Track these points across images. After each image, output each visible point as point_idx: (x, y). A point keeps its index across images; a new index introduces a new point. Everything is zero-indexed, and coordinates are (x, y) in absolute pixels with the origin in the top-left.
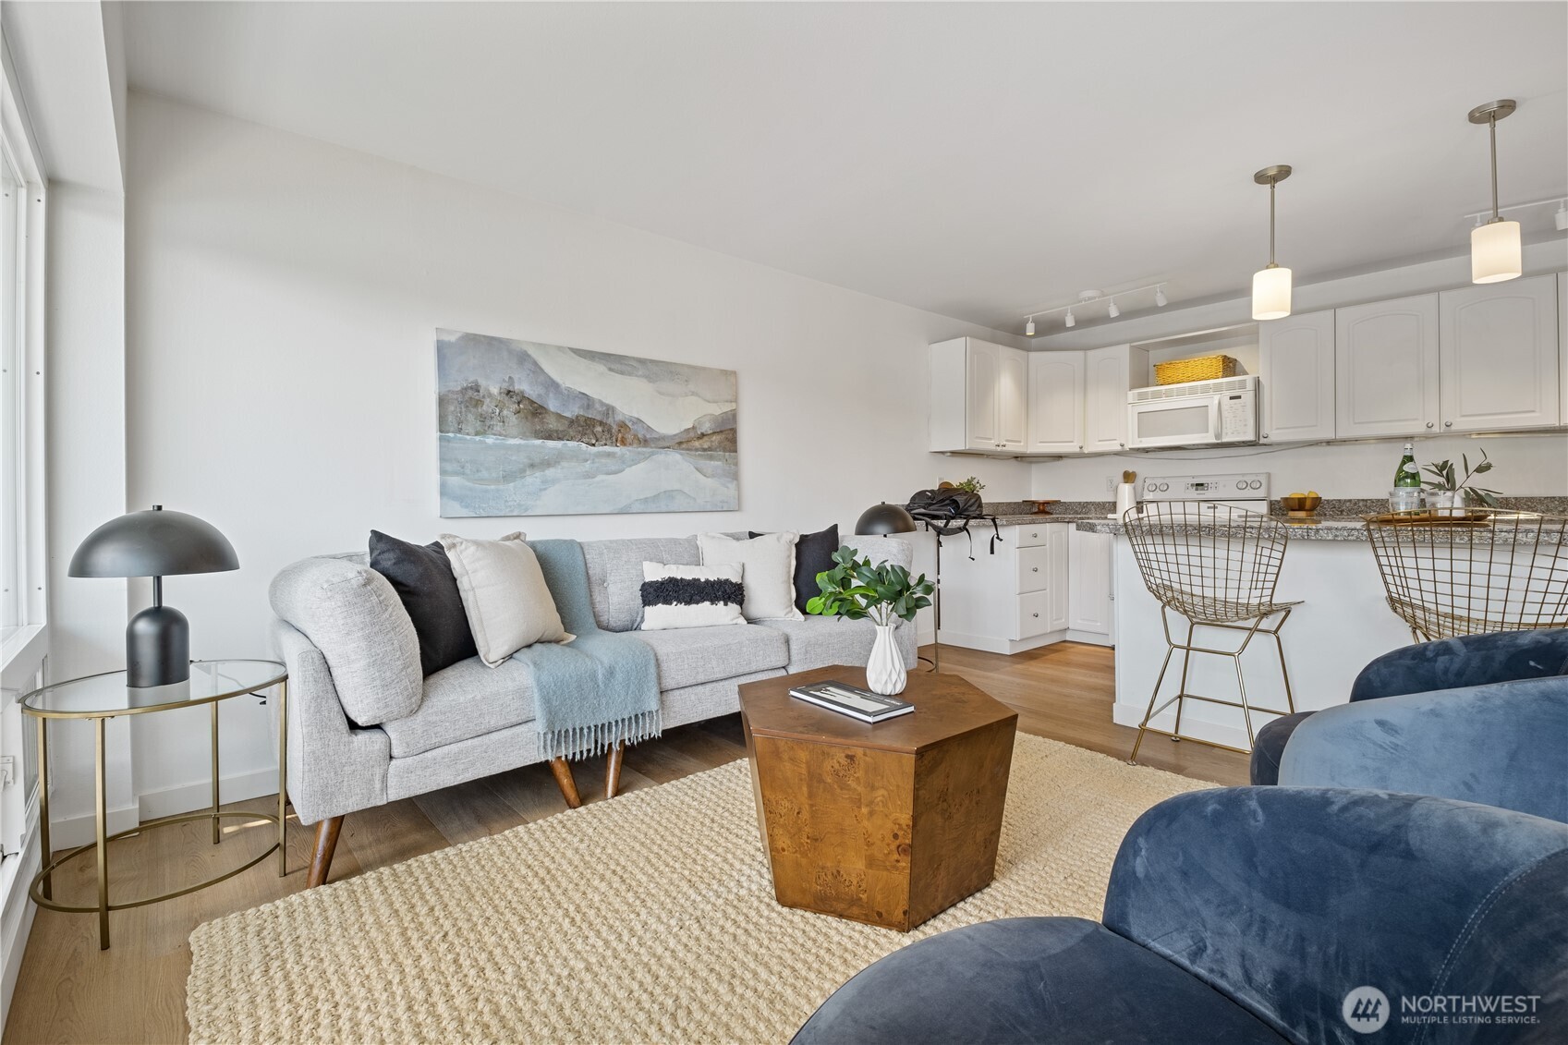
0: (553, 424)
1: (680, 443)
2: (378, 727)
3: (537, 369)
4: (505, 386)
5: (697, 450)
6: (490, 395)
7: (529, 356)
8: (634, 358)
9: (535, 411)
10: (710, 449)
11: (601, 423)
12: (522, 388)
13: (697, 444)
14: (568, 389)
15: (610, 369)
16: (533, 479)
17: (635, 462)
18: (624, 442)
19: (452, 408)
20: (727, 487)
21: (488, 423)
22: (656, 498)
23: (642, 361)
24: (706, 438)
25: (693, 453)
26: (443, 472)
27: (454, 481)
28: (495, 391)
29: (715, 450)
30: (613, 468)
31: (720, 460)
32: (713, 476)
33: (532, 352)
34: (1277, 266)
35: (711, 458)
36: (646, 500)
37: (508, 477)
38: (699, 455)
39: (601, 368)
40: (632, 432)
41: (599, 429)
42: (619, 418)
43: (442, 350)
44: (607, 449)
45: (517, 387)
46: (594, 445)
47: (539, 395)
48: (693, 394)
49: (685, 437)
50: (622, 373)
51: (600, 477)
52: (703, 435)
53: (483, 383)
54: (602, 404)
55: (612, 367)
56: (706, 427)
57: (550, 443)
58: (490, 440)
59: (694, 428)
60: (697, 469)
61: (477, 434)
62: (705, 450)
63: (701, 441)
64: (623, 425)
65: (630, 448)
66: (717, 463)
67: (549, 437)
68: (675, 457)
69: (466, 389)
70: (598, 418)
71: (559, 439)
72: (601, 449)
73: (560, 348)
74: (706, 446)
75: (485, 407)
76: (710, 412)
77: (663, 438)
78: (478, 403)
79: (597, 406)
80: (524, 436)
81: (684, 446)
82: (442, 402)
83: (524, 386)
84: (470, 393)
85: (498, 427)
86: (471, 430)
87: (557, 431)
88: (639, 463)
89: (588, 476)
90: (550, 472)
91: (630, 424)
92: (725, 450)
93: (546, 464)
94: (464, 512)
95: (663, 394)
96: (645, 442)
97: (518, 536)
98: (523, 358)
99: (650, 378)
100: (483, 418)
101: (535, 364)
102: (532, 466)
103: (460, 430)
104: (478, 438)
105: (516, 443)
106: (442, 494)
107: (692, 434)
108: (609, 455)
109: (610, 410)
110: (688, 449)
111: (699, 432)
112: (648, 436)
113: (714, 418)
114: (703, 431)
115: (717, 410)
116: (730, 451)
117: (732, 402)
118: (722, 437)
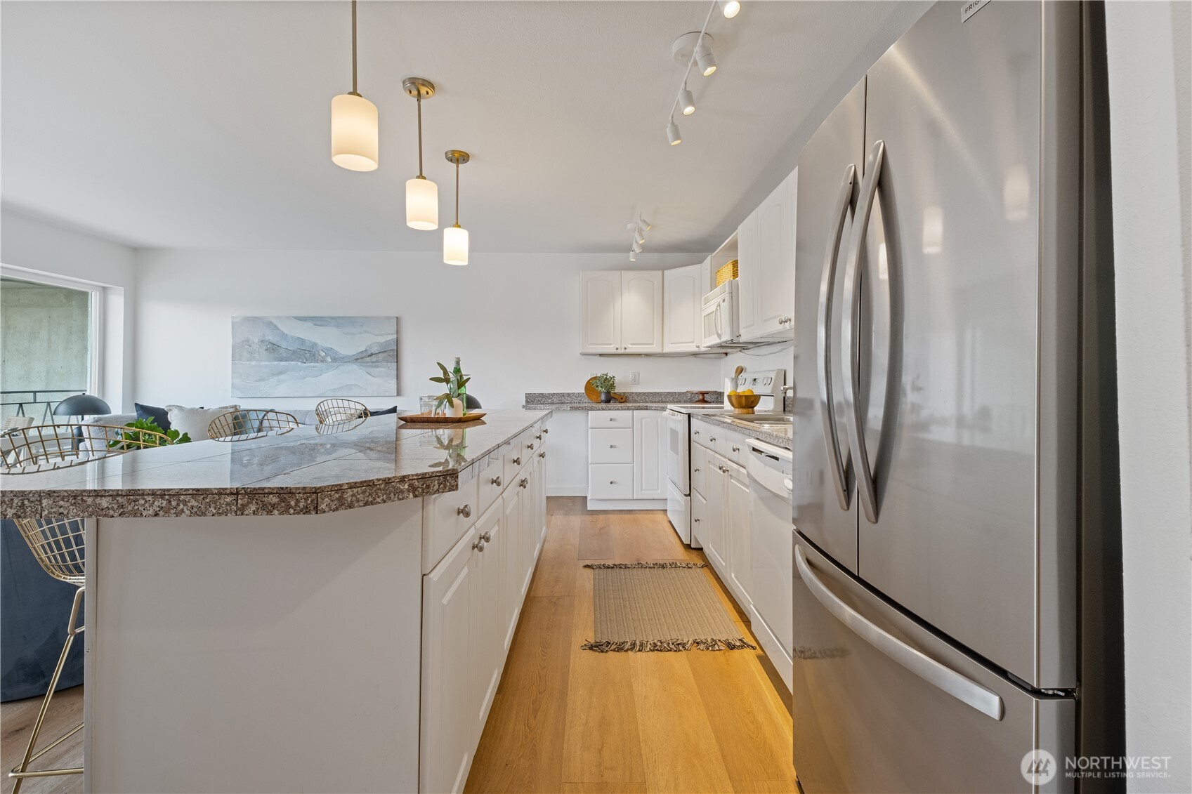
0: (284, 354)
1: (357, 359)
3: (276, 328)
4: (261, 338)
5: (368, 363)
6: (254, 343)
7: (272, 323)
8: (328, 317)
9: (275, 348)
10: (376, 362)
11: (310, 352)
12: (269, 339)
13: (368, 359)
14: (292, 336)
15: (315, 325)
16: (273, 380)
17: (329, 370)
18: (322, 360)
19: (238, 350)
20: (389, 383)
21: (253, 355)
22: (342, 389)
23: (333, 318)
24: (373, 356)
25: (365, 364)
26: (233, 378)
27: (237, 381)
28: (256, 341)
29: (381, 362)
30: (316, 374)
31: (384, 367)
32: (378, 376)
33: (274, 321)
34: (459, 226)
35: (377, 367)
36: (336, 390)
37: (261, 380)
38: (370, 366)
39: (309, 324)
40: (327, 355)
41: (308, 354)
42: (320, 348)
43: (233, 325)
44: (312, 364)
45: (267, 338)
46: (305, 363)
47: (278, 341)
48: (366, 332)
49: (360, 356)
50: (322, 325)
51: (307, 379)
52: (372, 354)
53: (250, 338)
54: (310, 342)
55: (317, 323)
56: (375, 350)
57: (282, 363)
58: (253, 363)
59: (366, 350)
60: (367, 373)
61: (248, 361)
62: (373, 362)
63: (370, 358)
64: (322, 352)
65: (326, 363)
66: (381, 369)
67: (282, 360)
68: (354, 367)
69: (243, 341)
70: (308, 349)
71: (287, 361)
72: (309, 364)
73: (288, 317)
74: (374, 360)
75: (252, 348)
76: (377, 341)
77: (345, 357)
78: (249, 347)
79: (306, 342)
80: (270, 360)
81: (359, 361)
82: (233, 347)
83: (270, 337)
84: (246, 342)
85: (257, 357)
86: (245, 359)
87: (286, 357)
88: (332, 371)
89: (302, 378)
90: (281, 377)
91: (326, 351)
92: (387, 362)
93: (281, 373)
94: (242, 395)
95: (346, 334)
96: (336, 360)
97: (235, 406)
98: (270, 324)
99: (338, 327)
100: (251, 353)
101: (276, 326)
102: (273, 374)
103: (240, 360)
104: (248, 363)
105: (265, 364)
106: (233, 387)
107: (365, 354)
108: (314, 367)
109: (314, 345)
110: (362, 362)
111: (370, 353)
112: (336, 357)
113: (380, 344)
114: (373, 352)
115: (382, 339)
116: (391, 362)
117: (392, 334)
118: (385, 354)
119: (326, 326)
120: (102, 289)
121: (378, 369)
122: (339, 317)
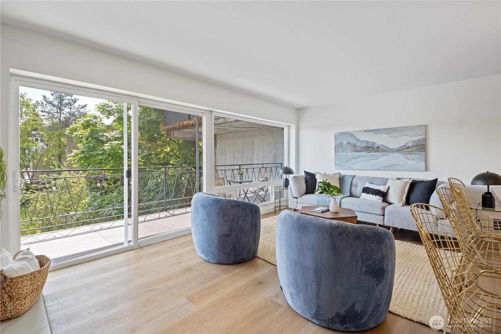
0: (358, 149)
1: (399, 150)
2: (297, 198)
4: (347, 142)
5: (406, 152)
6: (344, 144)
7: (353, 134)
8: (382, 129)
9: (355, 146)
10: (411, 151)
11: (371, 147)
12: (351, 142)
13: (406, 150)
14: (362, 140)
15: (374, 133)
16: (353, 161)
17: (381, 157)
18: (378, 151)
19: (337, 148)
21: (344, 150)
22: (389, 166)
23: (385, 129)
24: (409, 148)
26: (335, 160)
27: (337, 162)
28: (345, 143)
29: (414, 151)
30: (375, 158)
31: (416, 155)
32: (413, 160)
33: (354, 133)
35: (412, 154)
36: (385, 167)
37: (347, 161)
38: (407, 153)
39: (372, 133)
40: (381, 149)
41: (371, 149)
42: (377, 145)
43: (335, 136)
44: (373, 153)
45: (350, 142)
46: (369, 153)
47: (355, 143)
48: (404, 135)
49: (401, 148)
50: (378, 134)
51: (371, 161)
52: (408, 147)
53: (343, 142)
54: (372, 142)
55: (375, 132)
56: (410, 145)
58: (344, 153)
59: (404, 145)
60: (405, 158)
63: (407, 149)
64: (378, 147)
65: (380, 153)
67: (357, 152)
68: (397, 154)
70: (371, 146)
71: (360, 152)
72: (371, 154)
73: (360, 131)
74: (410, 151)
75: (343, 147)
76: (412, 140)
77: (391, 149)
78: (342, 146)
79: (370, 143)
80: (351, 152)
81: (400, 151)
82: (335, 147)
83: (352, 141)
84: (340, 144)
85: (346, 151)
86: (340, 152)
87: (359, 150)
88: (383, 157)
89: (367, 160)
90: (357, 160)
91: (380, 147)
92: (419, 151)
93: (357, 158)
94: (339, 168)
95: (392, 137)
96: (386, 151)
97: (339, 173)
98: (351, 135)
99: (387, 133)
100: (343, 149)
101: (354, 136)
102: (353, 158)
103: (338, 152)
104: (341, 153)
105: (350, 154)
107: (404, 147)
108: (374, 155)
109: (374, 143)
110: (402, 152)
111: (407, 147)
112: (387, 149)
113: (414, 141)
114: (409, 146)
115: (415, 139)
116: (421, 152)
117: (422, 135)
118: (418, 147)
119: (381, 133)
120: (288, 126)
121: (412, 156)
122: (388, 129)
